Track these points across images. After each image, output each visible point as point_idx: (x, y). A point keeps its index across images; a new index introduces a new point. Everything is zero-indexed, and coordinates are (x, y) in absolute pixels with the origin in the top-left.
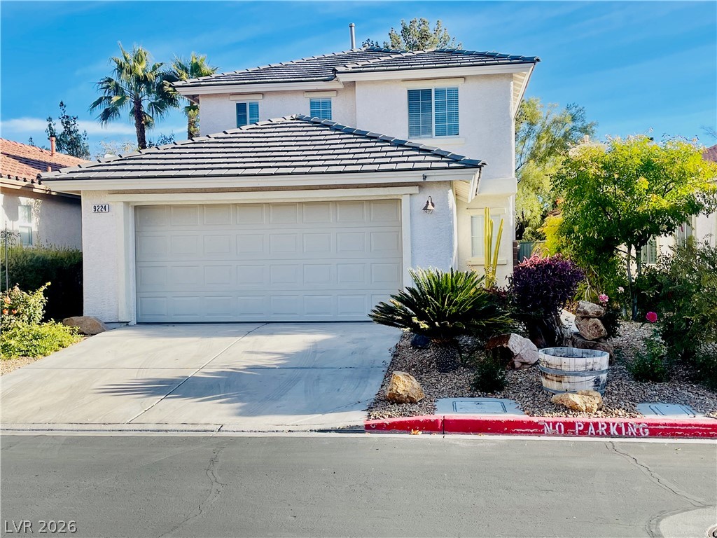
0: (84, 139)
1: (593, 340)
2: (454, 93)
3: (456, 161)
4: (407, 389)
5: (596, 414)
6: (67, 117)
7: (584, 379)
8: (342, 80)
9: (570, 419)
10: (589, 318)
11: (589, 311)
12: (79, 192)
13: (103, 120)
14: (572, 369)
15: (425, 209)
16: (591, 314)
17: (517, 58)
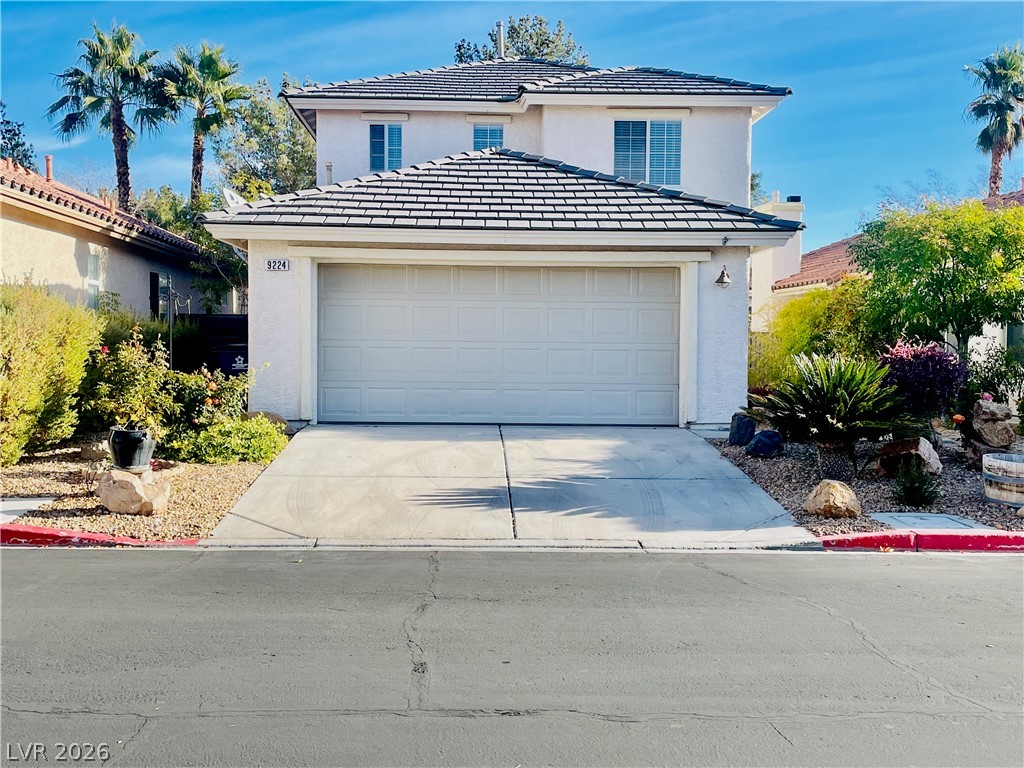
2: (675, 129)
3: (765, 221)
4: (846, 501)
8: (526, 102)
12: (242, 241)
13: (64, 131)
15: (719, 281)
17: (762, 88)
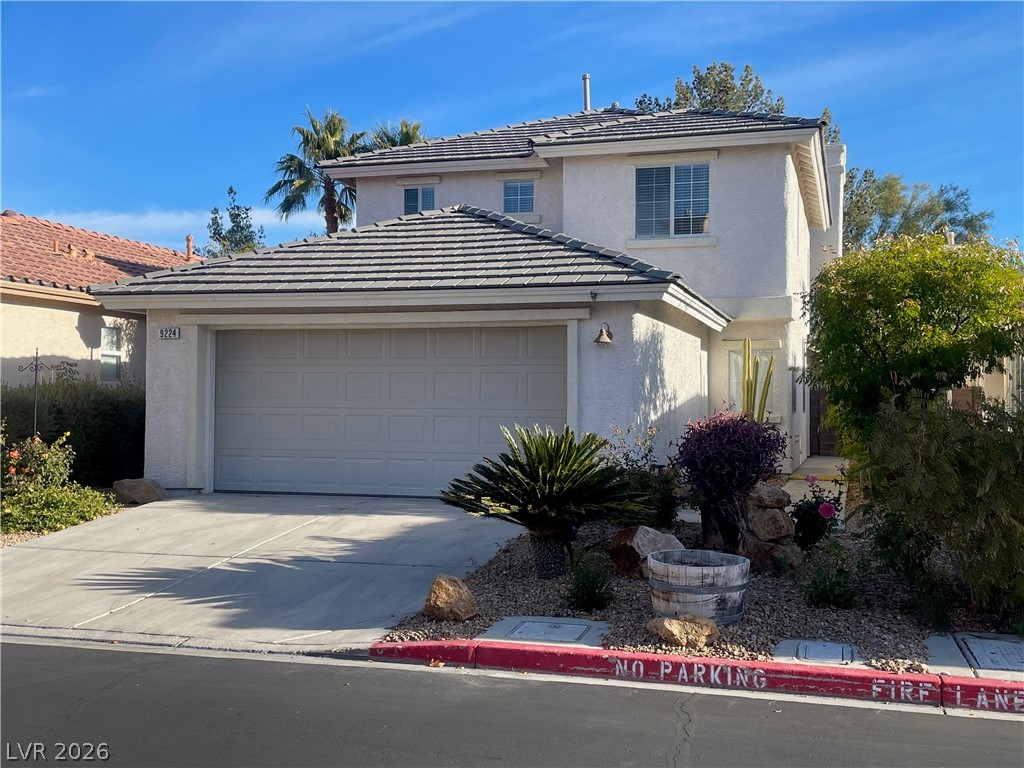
0: (260, 237)
1: (771, 541)
2: (702, 172)
3: (641, 273)
4: (452, 600)
5: (700, 650)
6: (238, 208)
7: (699, 597)
8: (541, 156)
9: (660, 655)
10: (766, 507)
11: (766, 497)
12: (145, 310)
13: (284, 211)
14: (683, 582)
15: (597, 341)
16: (768, 502)
